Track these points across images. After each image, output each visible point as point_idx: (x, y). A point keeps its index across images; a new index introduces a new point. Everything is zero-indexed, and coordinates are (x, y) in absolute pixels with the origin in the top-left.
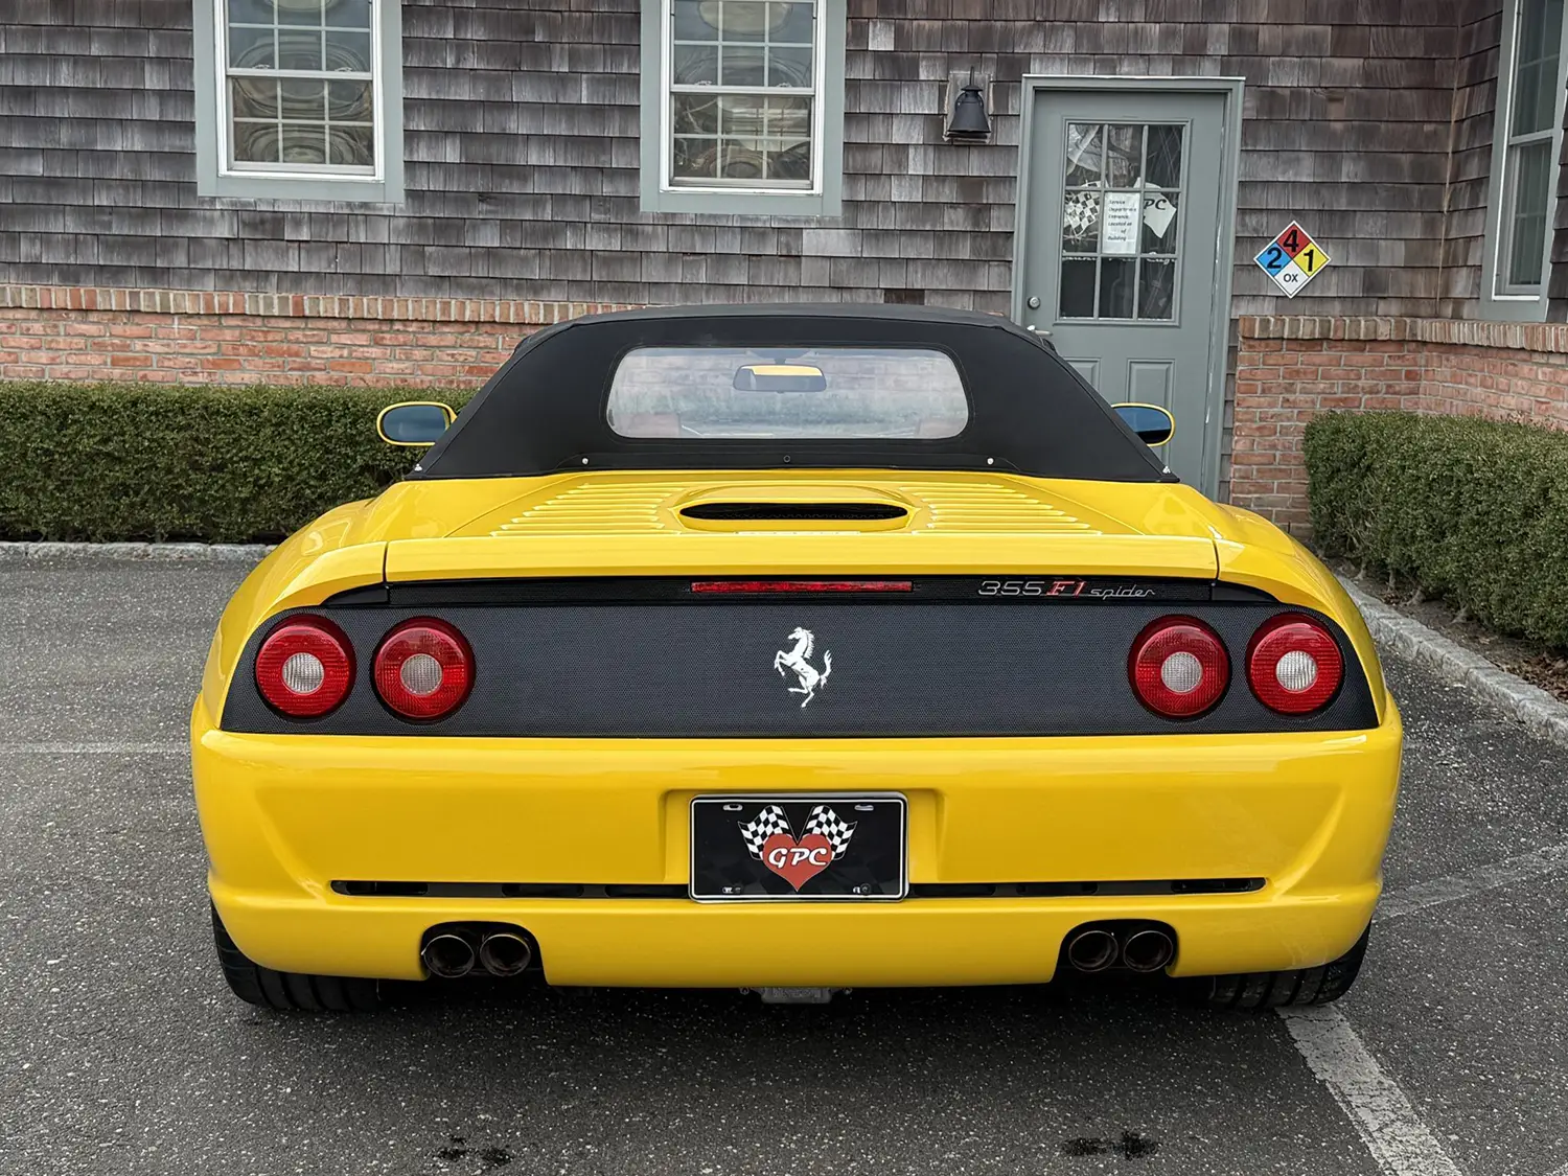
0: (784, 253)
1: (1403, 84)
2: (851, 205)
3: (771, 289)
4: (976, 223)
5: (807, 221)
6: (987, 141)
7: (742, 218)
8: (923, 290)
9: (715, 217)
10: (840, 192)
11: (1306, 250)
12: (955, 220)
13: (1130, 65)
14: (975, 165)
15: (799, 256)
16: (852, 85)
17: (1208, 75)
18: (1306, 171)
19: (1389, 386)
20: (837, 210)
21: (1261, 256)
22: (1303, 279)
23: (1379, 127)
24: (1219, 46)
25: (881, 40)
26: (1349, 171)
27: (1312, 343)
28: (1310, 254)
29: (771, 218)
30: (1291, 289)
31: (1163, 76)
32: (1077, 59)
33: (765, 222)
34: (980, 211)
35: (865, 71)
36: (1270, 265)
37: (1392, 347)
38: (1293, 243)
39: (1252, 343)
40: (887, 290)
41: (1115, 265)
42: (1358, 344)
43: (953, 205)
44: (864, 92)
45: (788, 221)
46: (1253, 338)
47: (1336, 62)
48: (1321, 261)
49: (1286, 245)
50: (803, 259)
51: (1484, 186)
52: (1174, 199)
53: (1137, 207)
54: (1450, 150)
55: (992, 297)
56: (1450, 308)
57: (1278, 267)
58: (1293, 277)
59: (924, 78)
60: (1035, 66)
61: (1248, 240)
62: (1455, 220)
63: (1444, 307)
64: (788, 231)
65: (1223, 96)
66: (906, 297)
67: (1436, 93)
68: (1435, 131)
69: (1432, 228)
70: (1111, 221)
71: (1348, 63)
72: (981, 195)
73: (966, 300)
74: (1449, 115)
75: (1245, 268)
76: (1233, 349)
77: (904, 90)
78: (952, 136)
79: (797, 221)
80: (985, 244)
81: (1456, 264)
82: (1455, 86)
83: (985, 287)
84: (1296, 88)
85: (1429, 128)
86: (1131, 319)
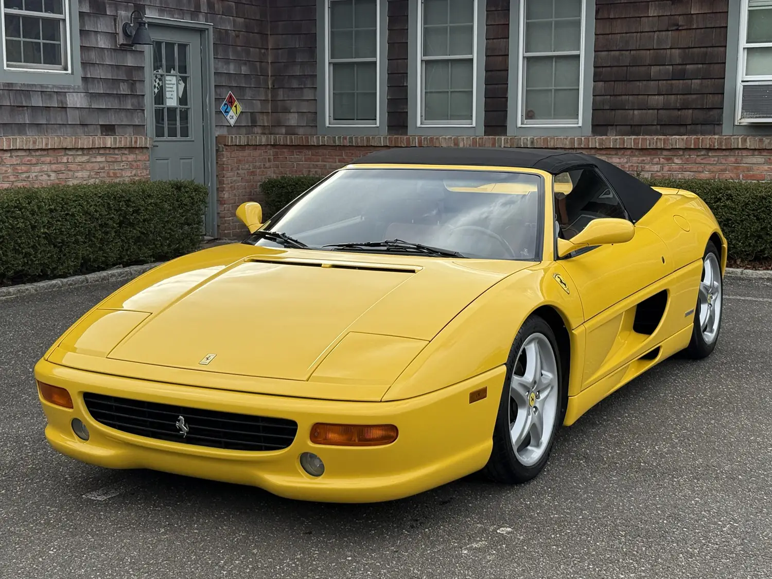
0: (60, 106)
1: (256, 31)
2: (85, 79)
3: (55, 126)
4: (132, 91)
5: (68, 88)
6: (133, 48)
7: (42, 86)
8: (114, 125)
9: (28, 85)
10: (79, 73)
11: (235, 105)
12: (124, 89)
13: (179, 14)
14: (130, 61)
15: (66, 108)
16: (81, 14)
17: (201, 22)
18: (232, 69)
19: (264, 165)
20: (79, 82)
21: (222, 108)
22: (235, 118)
23: (250, 50)
24: (204, 8)
26: (244, 70)
27: (242, 147)
28: (236, 106)
29: (54, 86)
30: (232, 122)
31: (187, 21)
32: (162, 10)
33: (51, 88)
34: (132, 84)
35: (86, 9)
36: (226, 112)
37: (264, 148)
38: (231, 102)
39: (227, 147)
40: (101, 125)
41: (172, 110)
42: (256, 147)
43: (123, 81)
44: (86, 18)
45: (61, 88)
46: (228, 146)
47: (237, 19)
48: (240, 109)
49: (229, 102)
50: (68, 109)
51: (312, 78)
52: (184, 80)
53: (176, 83)
54: (270, 61)
55: (139, 128)
56: (283, 130)
57: (228, 112)
58: (232, 117)
59: (108, 13)
60: (147, 11)
61: (218, 100)
62: (281, 92)
63: (277, 130)
64: (61, 94)
65: (201, 31)
66: (109, 129)
67: (263, 35)
68: (264, 53)
69: (267, 95)
70: (167, 89)
71: (240, 20)
72: (133, 76)
73: (130, 130)
74: (268, 46)
75: (219, 113)
76: (217, 151)
77: (101, 19)
78: (122, 45)
79: (64, 88)
80: (135, 101)
81: (287, 111)
82: (269, 33)
83: (137, 124)
84: (226, 30)
85: (263, 51)
86: (179, 138)
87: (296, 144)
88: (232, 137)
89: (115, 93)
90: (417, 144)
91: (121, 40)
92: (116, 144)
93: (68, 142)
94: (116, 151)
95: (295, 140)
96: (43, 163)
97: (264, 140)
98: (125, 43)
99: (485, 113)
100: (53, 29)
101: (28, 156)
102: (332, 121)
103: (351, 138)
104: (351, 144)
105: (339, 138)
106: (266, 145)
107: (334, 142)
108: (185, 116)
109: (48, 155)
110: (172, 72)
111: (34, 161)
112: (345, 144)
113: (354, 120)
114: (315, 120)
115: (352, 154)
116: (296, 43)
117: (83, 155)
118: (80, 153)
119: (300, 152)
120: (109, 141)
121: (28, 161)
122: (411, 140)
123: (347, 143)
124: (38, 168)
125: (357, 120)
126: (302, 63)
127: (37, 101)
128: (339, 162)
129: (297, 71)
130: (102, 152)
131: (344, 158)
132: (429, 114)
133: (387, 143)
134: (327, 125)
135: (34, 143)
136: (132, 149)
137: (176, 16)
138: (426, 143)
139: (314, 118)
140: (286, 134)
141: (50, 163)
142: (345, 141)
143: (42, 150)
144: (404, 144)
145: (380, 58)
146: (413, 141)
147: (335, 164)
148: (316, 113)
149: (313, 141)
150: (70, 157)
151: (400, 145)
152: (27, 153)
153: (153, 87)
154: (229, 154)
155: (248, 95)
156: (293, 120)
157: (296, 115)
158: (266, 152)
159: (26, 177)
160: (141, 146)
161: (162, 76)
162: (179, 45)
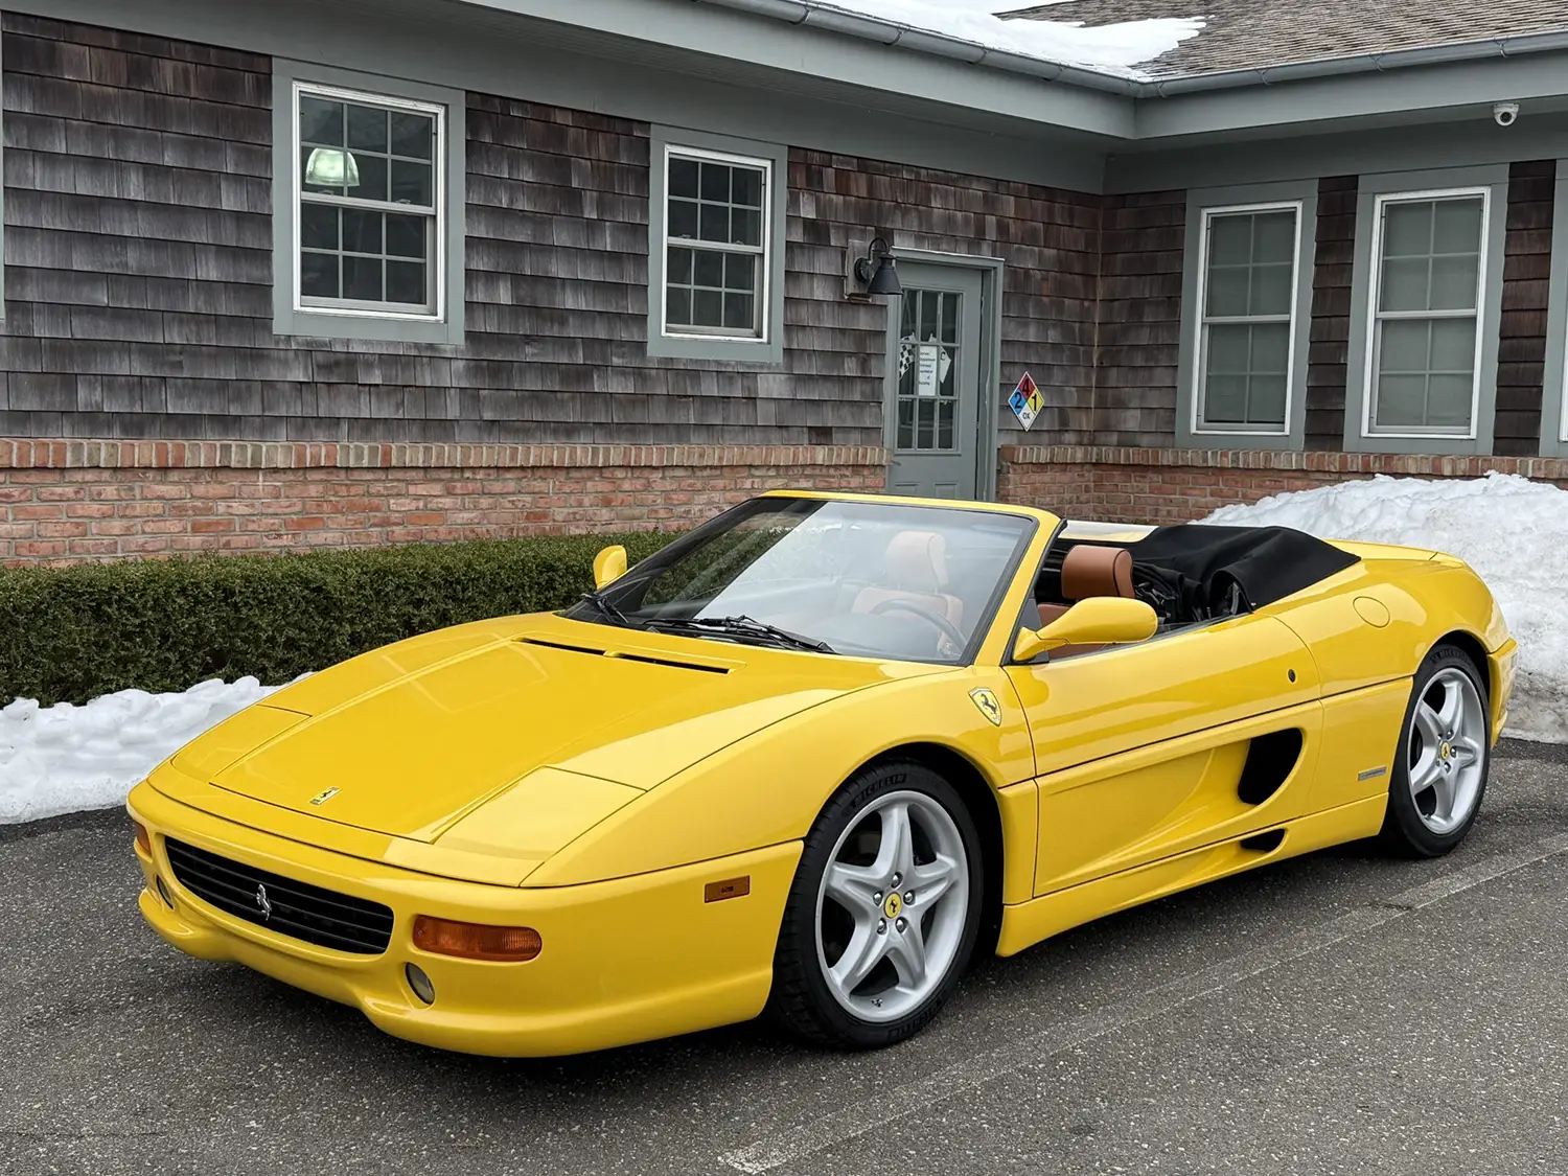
0: (747, 395)
1: (1077, 271)
2: (788, 352)
3: (737, 429)
4: (863, 371)
5: (762, 367)
6: (870, 300)
7: (718, 363)
8: (831, 428)
9: (698, 362)
10: (780, 341)
11: (1033, 395)
12: (850, 368)
13: (948, 244)
14: (864, 321)
15: (755, 398)
16: (790, 245)
17: (985, 256)
18: (1032, 335)
19: (1078, 498)
20: (778, 357)
21: (1011, 400)
22: (1032, 416)
23: (1064, 302)
24: (991, 234)
25: (808, 211)
26: (1053, 336)
27: (1041, 467)
28: (1035, 398)
29: (739, 363)
30: (1027, 424)
31: (960, 255)
32: (920, 238)
33: (733, 367)
34: (864, 360)
35: (798, 236)
36: (1017, 407)
37: (1078, 469)
38: (1027, 390)
39: (1016, 467)
40: (810, 428)
41: (927, 405)
42: (1065, 466)
43: (850, 354)
44: (797, 251)
45: (749, 366)
46: (1016, 464)
47: (1046, 251)
48: (1041, 402)
49: (1024, 390)
50: (758, 402)
51: (1170, 351)
52: (951, 352)
53: (935, 358)
54: (1097, 321)
55: (871, 433)
56: (1114, 438)
57: (1021, 407)
58: (1027, 415)
59: (832, 244)
60: (897, 239)
61: (1006, 387)
62: (1114, 372)
63: (1102, 437)
64: (748, 375)
65: (985, 272)
66: (822, 434)
67: (1089, 278)
68: (1089, 307)
69: (1088, 377)
70: (921, 369)
71: (1050, 252)
72: (866, 346)
73: (856, 436)
74: (1095, 294)
75: (1005, 408)
76: (999, 472)
77: (821, 253)
78: (851, 295)
79: (754, 366)
80: (867, 388)
81: (1121, 405)
82: (1099, 274)
83: (868, 425)
84: (1027, 271)
85: (1086, 304)
86: (936, 450)
87: (1136, 462)
88: (1025, 450)
89: (835, 374)
90: (1360, 467)
91: (851, 287)
92: (832, 461)
93: (755, 455)
94: (832, 471)
95: (1134, 456)
96: (714, 489)
97: (1079, 456)
98: (857, 292)
99: (1496, 415)
100: (743, 269)
101: (690, 477)
102: (1202, 423)
103: (1236, 455)
104: (1235, 465)
105: (1214, 454)
106: (1082, 464)
107: (1206, 460)
108: (948, 411)
109: (721, 476)
110: (932, 339)
111: (699, 485)
112: (1226, 466)
113: (1242, 422)
114: (1172, 422)
115: (1237, 482)
116: (1144, 289)
117: (778, 476)
118: (772, 473)
119: (1144, 477)
120: (821, 454)
121: (689, 486)
122: (1349, 460)
123: (1228, 463)
124: (703, 498)
125: (1249, 422)
126: (1154, 325)
127: (710, 388)
128: (1212, 495)
129: (1144, 338)
130: (808, 471)
131: (1221, 490)
132: (1386, 414)
133: (1302, 465)
134: (1193, 430)
135: (702, 456)
136: (857, 468)
137: (944, 246)
138: (1377, 465)
139: (1169, 418)
140: (1120, 444)
141: (724, 489)
142: (1224, 459)
143: (712, 467)
144: (1335, 468)
145: (1297, 315)
146: (1352, 461)
147: (1203, 500)
148: (1174, 409)
149: (1167, 458)
150: (756, 480)
151: (1327, 469)
152: (689, 473)
153: (899, 364)
154: (1017, 478)
155: (1057, 378)
156: (1131, 420)
157: (1138, 413)
158: (1083, 475)
159: (685, 512)
160: (872, 463)
161: (913, 346)
162: (946, 296)
